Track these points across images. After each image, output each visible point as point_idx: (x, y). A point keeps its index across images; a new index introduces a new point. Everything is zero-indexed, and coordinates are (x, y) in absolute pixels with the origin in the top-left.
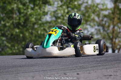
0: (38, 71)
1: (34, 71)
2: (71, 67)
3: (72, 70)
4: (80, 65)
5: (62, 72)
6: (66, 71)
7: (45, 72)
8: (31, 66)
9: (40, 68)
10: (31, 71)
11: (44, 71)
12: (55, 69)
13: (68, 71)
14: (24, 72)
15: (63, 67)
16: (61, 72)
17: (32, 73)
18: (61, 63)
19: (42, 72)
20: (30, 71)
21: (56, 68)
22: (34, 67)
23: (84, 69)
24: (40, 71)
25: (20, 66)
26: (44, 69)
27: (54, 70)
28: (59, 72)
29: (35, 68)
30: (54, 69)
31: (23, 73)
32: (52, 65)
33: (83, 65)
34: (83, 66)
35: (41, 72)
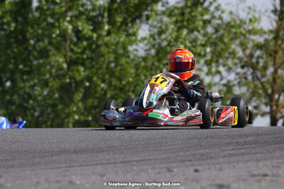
0: (113, 163)
1: (104, 162)
2: (182, 156)
3: (183, 161)
4: (202, 151)
5: (164, 165)
6: (172, 165)
7: (128, 164)
8: (100, 152)
9: (117, 156)
10: (98, 162)
11: (125, 162)
12: (150, 160)
13: (175, 165)
14: (83, 164)
15: (165, 156)
16: (160, 166)
17: (99, 166)
18: (161, 146)
19: (122, 164)
20: (95, 163)
21: (151, 158)
22: (105, 153)
23: (209, 161)
24: (116, 163)
25: (75, 152)
26: (126, 160)
27: (145, 160)
28: (156, 166)
29: (107, 157)
30: (147, 158)
31: (81, 166)
32: (143, 151)
33: (207, 151)
34: (208, 153)
35: (118, 165)
